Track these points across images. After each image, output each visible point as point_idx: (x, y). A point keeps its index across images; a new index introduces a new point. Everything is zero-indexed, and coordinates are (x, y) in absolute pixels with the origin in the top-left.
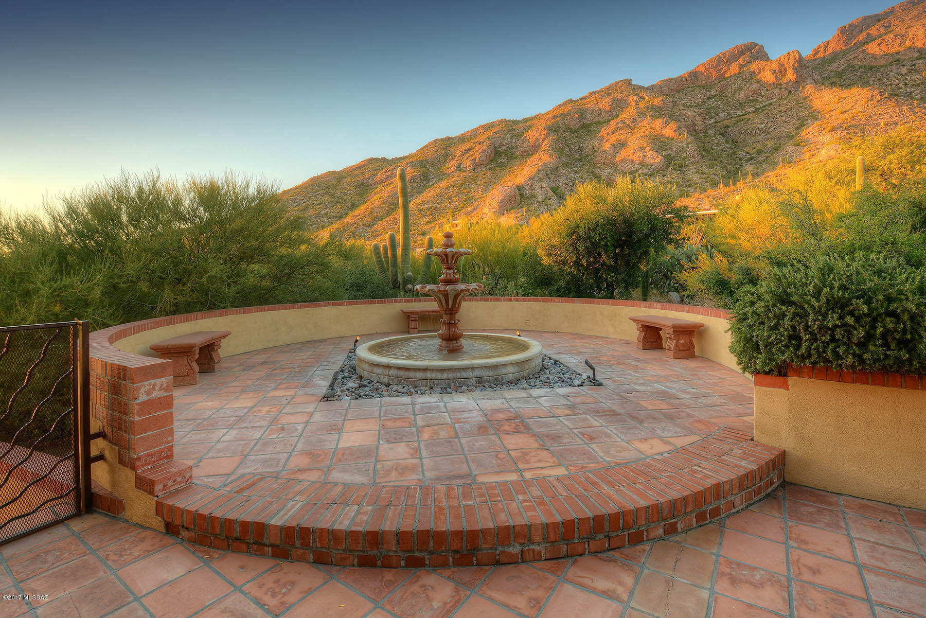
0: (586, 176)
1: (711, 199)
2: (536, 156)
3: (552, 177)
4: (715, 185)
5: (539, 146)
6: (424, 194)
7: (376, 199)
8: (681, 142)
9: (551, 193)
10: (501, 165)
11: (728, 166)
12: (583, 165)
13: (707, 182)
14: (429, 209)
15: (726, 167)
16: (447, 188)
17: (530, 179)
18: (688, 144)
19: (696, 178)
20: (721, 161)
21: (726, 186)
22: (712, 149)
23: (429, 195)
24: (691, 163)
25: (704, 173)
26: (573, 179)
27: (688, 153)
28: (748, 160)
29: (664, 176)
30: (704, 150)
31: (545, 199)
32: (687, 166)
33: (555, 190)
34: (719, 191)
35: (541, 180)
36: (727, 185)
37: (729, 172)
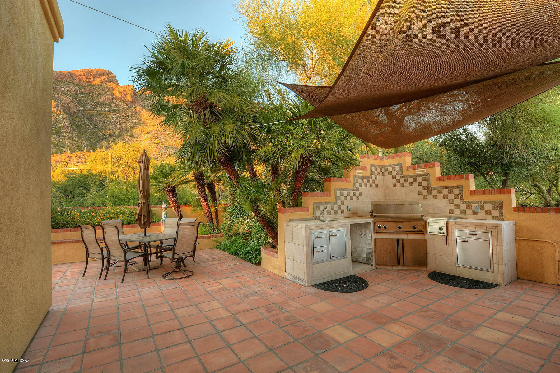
1: (77, 157)
4: (81, 149)
8: (58, 116)
11: (91, 139)
13: (76, 146)
15: (90, 140)
18: (63, 119)
19: (68, 142)
20: (86, 136)
21: (88, 151)
22: (81, 126)
24: (65, 132)
25: (74, 141)
27: (63, 125)
28: (103, 139)
30: (76, 126)
32: (62, 133)
34: (84, 154)
36: (89, 151)
37: (91, 143)
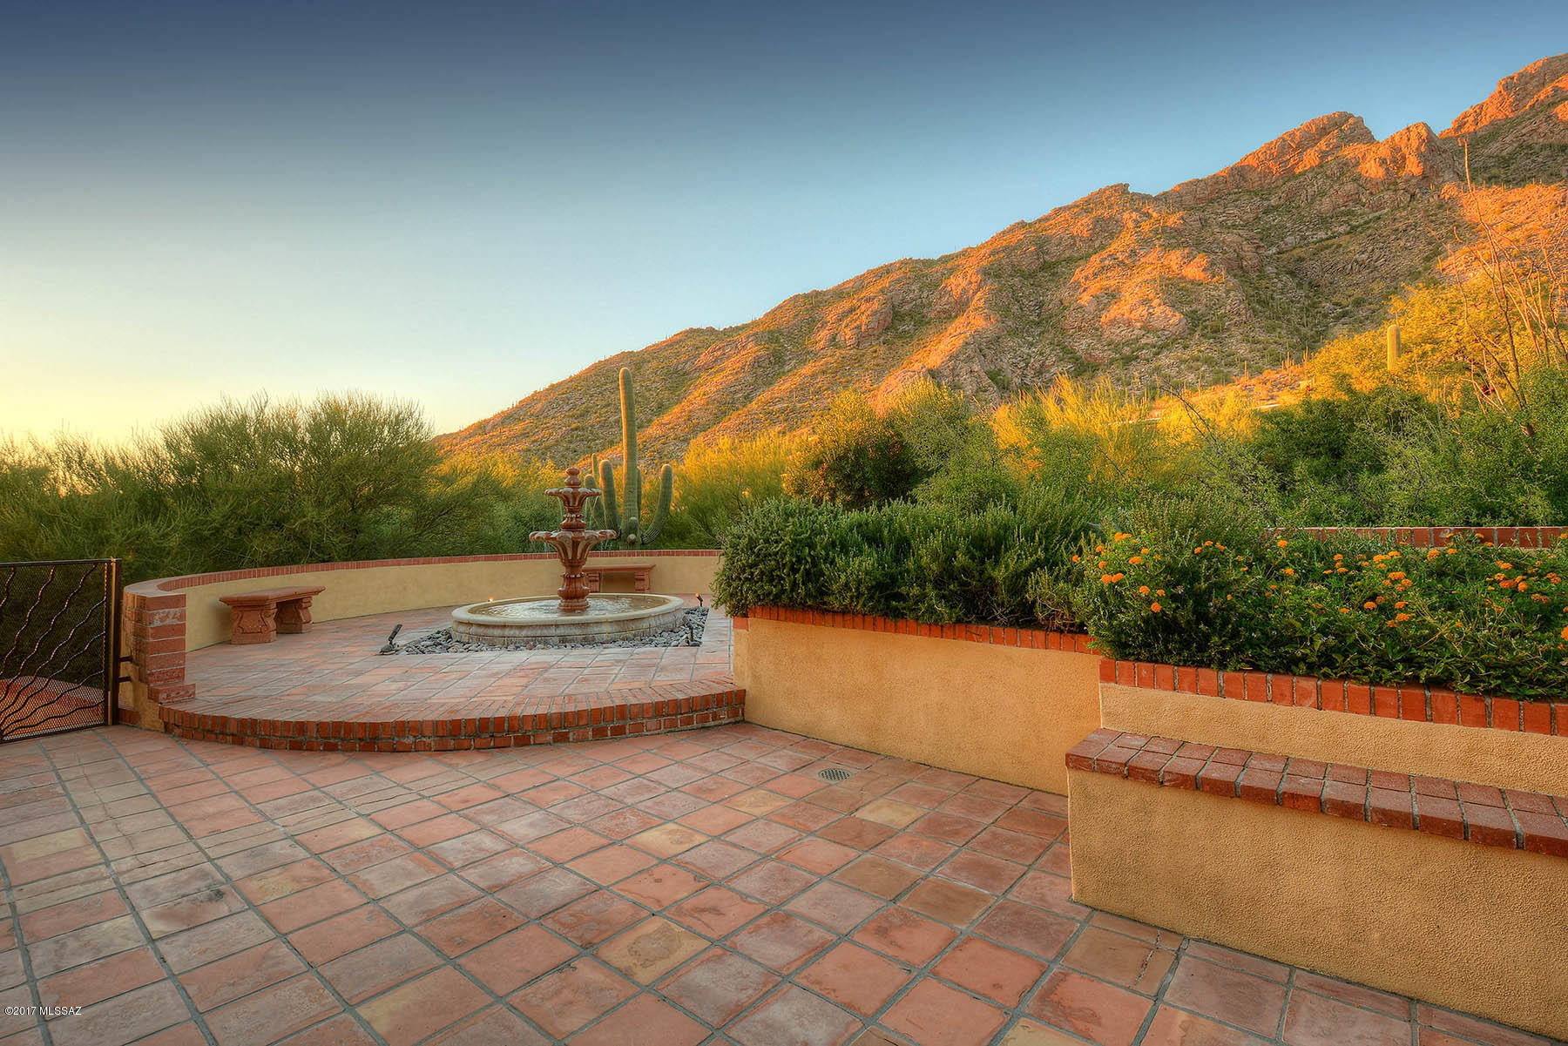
0: (1048, 352)
1: (1269, 385)
2: (961, 320)
3: (990, 353)
4: (1277, 361)
5: (967, 303)
6: (776, 387)
7: (698, 396)
8: (1216, 289)
9: (987, 381)
10: (903, 335)
11: (1302, 328)
12: (1043, 332)
13: (1263, 357)
14: (782, 411)
15: (1297, 330)
16: (814, 376)
17: (951, 357)
18: (1228, 292)
19: (1243, 350)
20: (1288, 320)
21: (1296, 363)
22: (1273, 299)
23: (783, 387)
24: (1235, 325)
25: (1258, 342)
26: (1025, 356)
27: (1228, 307)
28: (1337, 319)
29: (1185, 348)
30: (1259, 302)
31: (977, 392)
32: (1228, 330)
33: (993, 376)
34: (1285, 372)
35: (970, 359)
36: (1299, 361)
37: (1304, 338)
